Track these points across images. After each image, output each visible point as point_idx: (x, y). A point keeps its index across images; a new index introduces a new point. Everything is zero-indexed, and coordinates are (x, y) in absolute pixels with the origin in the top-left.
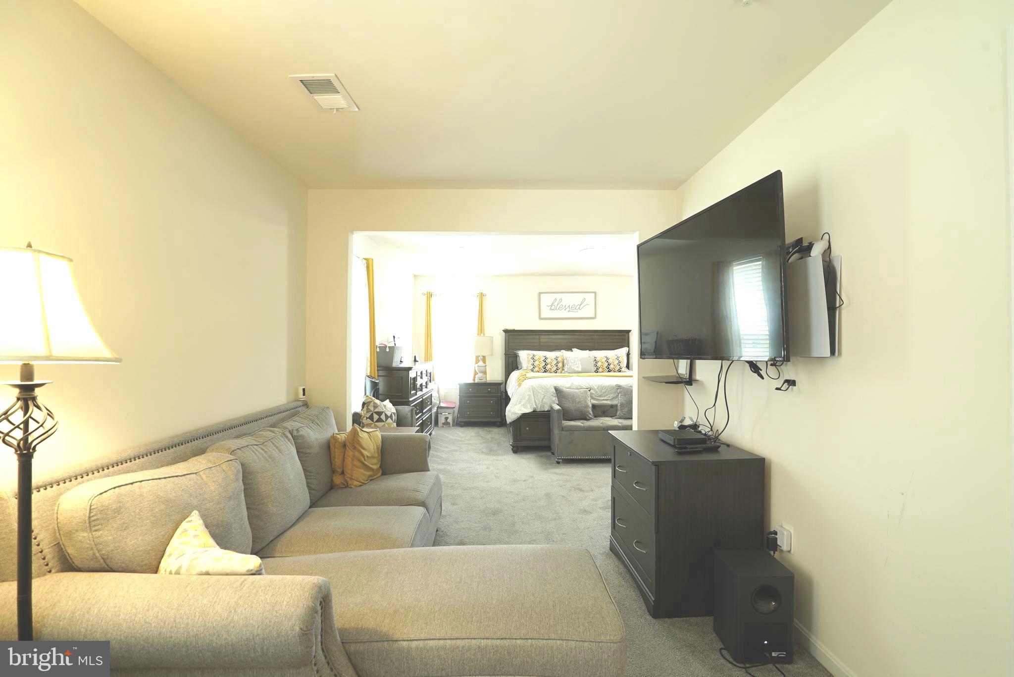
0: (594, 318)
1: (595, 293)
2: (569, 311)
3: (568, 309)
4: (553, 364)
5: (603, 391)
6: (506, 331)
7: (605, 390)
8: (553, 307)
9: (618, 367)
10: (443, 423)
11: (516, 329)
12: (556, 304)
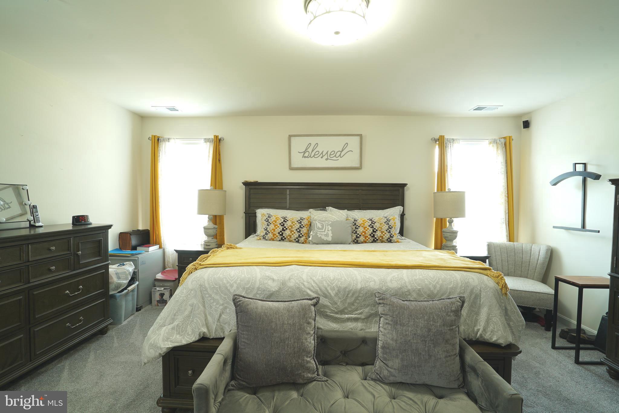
0: (359, 168)
1: (361, 136)
2: (327, 159)
3: (326, 157)
4: (294, 229)
5: (348, 301)
6: (246, 184)
7: (353, 299)
8: (306, 154)
9: (387, 235)
10: (157, 301)
11: (260, 180)
12: (310, 150)
